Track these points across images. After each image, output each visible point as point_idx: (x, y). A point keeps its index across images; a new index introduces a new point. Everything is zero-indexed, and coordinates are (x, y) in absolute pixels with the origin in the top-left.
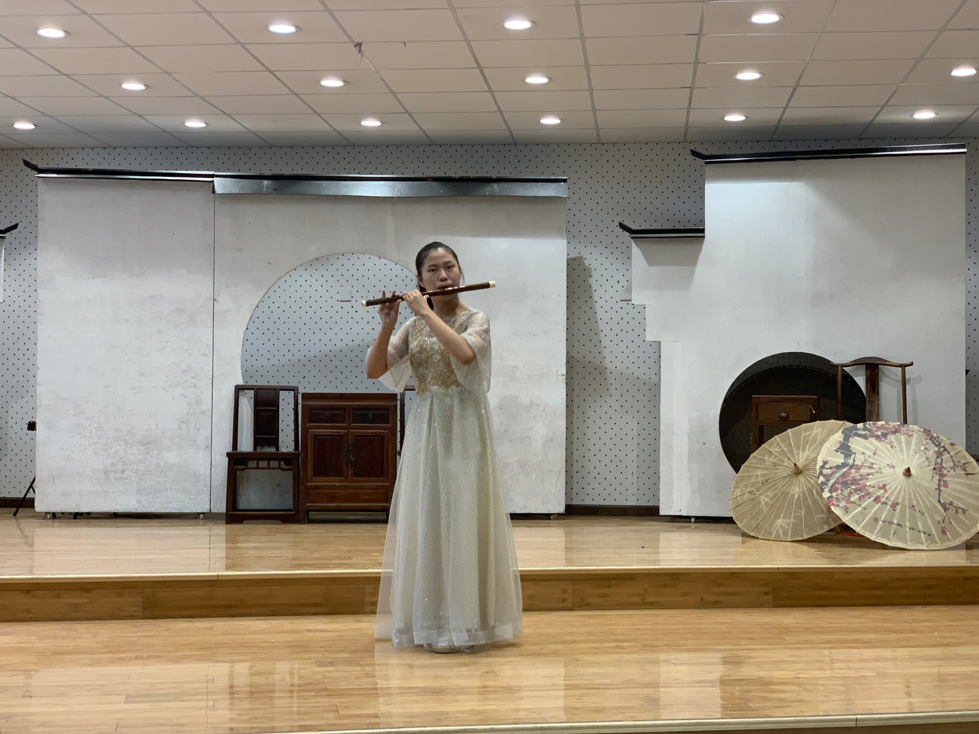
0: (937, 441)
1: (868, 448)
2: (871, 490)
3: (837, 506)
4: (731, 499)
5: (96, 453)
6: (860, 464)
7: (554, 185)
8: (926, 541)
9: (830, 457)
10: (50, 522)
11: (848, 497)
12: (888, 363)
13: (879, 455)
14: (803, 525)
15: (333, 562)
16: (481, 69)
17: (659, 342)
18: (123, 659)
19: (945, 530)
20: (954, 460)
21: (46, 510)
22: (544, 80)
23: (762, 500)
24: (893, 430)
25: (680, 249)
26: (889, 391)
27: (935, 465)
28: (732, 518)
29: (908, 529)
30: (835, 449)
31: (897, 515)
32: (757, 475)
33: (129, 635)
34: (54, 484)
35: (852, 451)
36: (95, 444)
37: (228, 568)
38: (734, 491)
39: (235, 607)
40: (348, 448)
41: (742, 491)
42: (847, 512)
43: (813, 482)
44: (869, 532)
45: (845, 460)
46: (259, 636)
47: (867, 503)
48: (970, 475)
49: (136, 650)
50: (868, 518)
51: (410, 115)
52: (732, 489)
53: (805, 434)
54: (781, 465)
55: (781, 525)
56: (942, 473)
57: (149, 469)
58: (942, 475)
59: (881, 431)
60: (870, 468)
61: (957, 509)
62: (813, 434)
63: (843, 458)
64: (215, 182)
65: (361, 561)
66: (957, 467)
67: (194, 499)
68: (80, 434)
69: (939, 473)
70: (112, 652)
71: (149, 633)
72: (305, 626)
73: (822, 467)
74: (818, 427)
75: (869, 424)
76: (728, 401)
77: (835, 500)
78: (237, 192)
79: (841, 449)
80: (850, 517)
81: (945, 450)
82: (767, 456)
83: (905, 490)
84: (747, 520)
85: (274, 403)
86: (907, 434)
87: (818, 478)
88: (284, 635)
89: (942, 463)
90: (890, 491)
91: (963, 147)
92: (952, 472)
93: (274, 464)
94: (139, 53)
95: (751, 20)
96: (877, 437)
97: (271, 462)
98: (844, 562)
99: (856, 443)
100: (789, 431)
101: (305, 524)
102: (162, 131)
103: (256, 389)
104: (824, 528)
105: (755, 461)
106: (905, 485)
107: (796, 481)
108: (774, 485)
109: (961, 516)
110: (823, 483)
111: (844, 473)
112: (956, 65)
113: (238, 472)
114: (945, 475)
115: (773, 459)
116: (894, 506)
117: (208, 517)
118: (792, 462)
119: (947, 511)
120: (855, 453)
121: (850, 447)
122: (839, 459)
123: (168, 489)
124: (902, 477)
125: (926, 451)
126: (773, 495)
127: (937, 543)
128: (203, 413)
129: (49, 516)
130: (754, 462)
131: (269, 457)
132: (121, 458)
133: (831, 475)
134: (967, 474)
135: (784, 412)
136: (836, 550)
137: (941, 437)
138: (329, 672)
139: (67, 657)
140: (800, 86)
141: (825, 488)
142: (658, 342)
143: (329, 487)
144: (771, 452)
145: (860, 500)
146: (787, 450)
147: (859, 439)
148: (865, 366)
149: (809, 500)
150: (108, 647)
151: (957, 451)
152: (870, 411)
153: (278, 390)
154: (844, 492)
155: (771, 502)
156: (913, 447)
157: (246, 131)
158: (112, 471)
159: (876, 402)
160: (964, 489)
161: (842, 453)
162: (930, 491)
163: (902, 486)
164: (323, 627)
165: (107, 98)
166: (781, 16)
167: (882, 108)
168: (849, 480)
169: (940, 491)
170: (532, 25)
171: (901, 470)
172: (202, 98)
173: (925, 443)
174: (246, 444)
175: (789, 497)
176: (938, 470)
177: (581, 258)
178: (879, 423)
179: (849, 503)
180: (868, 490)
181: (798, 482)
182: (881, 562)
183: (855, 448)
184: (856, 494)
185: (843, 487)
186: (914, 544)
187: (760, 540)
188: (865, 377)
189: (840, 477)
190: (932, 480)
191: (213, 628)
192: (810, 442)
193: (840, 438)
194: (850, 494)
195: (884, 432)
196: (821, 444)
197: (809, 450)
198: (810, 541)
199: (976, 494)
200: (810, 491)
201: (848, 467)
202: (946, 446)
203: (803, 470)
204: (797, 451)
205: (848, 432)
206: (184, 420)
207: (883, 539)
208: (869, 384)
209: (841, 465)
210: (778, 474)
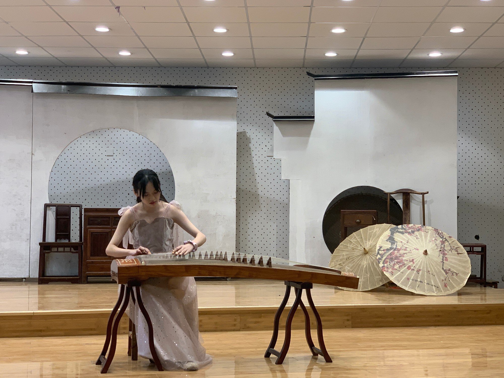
0: (441, 235)
1: (404, 239)
2: (406, 262)
3: (387, 271)
6: (399, 248)
7: (230, 90)
8: (436, 291)
9: (383, 244)
11: (393, 266)
12: (414, 192)
13: (410, 243)
14: (368, 282)
16: (188, 23)
17: (289, 180)
19: (446, 285)
20: (451, 246)
22: (224, 31)
23: (346, 269)
24: (417, 229)
25: (301, 127)
26: (415, 208)
27: (441, 248)
29: (426, 284)
30: (386, 240)
31: (420, 276)
32: (344, 255)
37: (39, 309)
38: (330, 264)
39: (44, 331)
41: (335, 264)
42: (392, 275)
43: (374, 258)
44: (404, 286)
45: (391, 245)
47: (403, 269)
48: (460, 254)
50: (404, 278)
51: (148, 49)
53: (370, 232)
54: (357, 249)
59: (411, 230)
60: (405, 250)
61: (453, 273)
62: (374, 231)
64: (33, 86)
66: (452, 249)
67: (19, 270)
69: (443, 253)
72: (85, 341)
73: (379, 250)
74: (377, 228)
75: (405, 226)
76: (327, 213)
77: (386, 268)
78: (46, 92)
79: (389, 240)
80: (394, 277)
81: (446, 240)
82: (349, 244)
83: (424, 262)
85: (68, 214)
86: (425, 231)
87: (377, 256)
88: (72, 346)
89: (444, 247)
90: (416, 263)
91: (456, 72)
92: (450, 252)
93: (67, 249)
96: (409, 233)
98: (391, 302)
99: (398, 237)
100: (361, 230)
101: (85, 284)
102: (2, 56)
103: (57, 206)
104: (380, 284)
105: (342, 247)
108: (352, 260)
109: (455, 277)
110: (380, 259)
111: (391, 253)
112: (452, 26)
113: (46, 254)
114: (446, 254)
115: (352, 246)
116: (418, 271)
117: (28, 280)
118: (363, 247)
119: (447, 274)
120: (397, 242)
121: (394, 238)
122: (388, 245)
123: (4, 264)
124: (423, 255)
125: (436, 241)
126: (352, 265)
127: (442, 292)
128: (26, 220)
131: (64, 246)
133: (384, 254)
134: (458, 254)
135: (358, 219)
136: (386, 296)
137: (444, 233)
138: (99, 367)
140: (367, 37)
141: (380, 261)
143: (99, 263)
144: (351, 242)
145: (399, 268)
146: (360, 241)
147: (399, 234)
148: (402, 194)
149: (372, 268)
151: (453, 241)
152: (405, 219)
153: (70, 206)
154: (391, 263)
155: (351, 270)
156: (428, 238)
157: (52, 57)
159: (408, 214)
160: (457, 262)
161: (390, 242)
162: (438, 263)
163: (423, 260)
167: (412, 50)
168: (394, 257)
169: (443, 263)
171: (422, 251)
172: (26, 37)
173: (435, 236)
174: (51, 238)
175: (361, 266)
176: (442, 251)
177: (245, 132)
178: (410, 225)
179: (394, 270)
180: (404, 262)
181: (366, 258)
182: (411, 302)
183: (397, 239)
184: (398, 265)
185: (390, 261)
186: (429, 292)
187: (345, 291)
188: (402, 200)
189: (388, 255)
190: (439, 257)
191: (31, 343)
192: (372, 236)
193: (389, 234)
194: (394, 264)
195: (413, 230)
196: (379, 237)
197: (372, 241)
198: (372, 291)
199: (464, 264)
200: (373, 263)
201: (393, 250)
202: (447, 238)
203: (369, 251)
204: (365, 241)
205: (393, 230)
206: (14, 224)
207: (412, 290)
208: (404, 204)
209: (389, 248)
210: (355, 254)
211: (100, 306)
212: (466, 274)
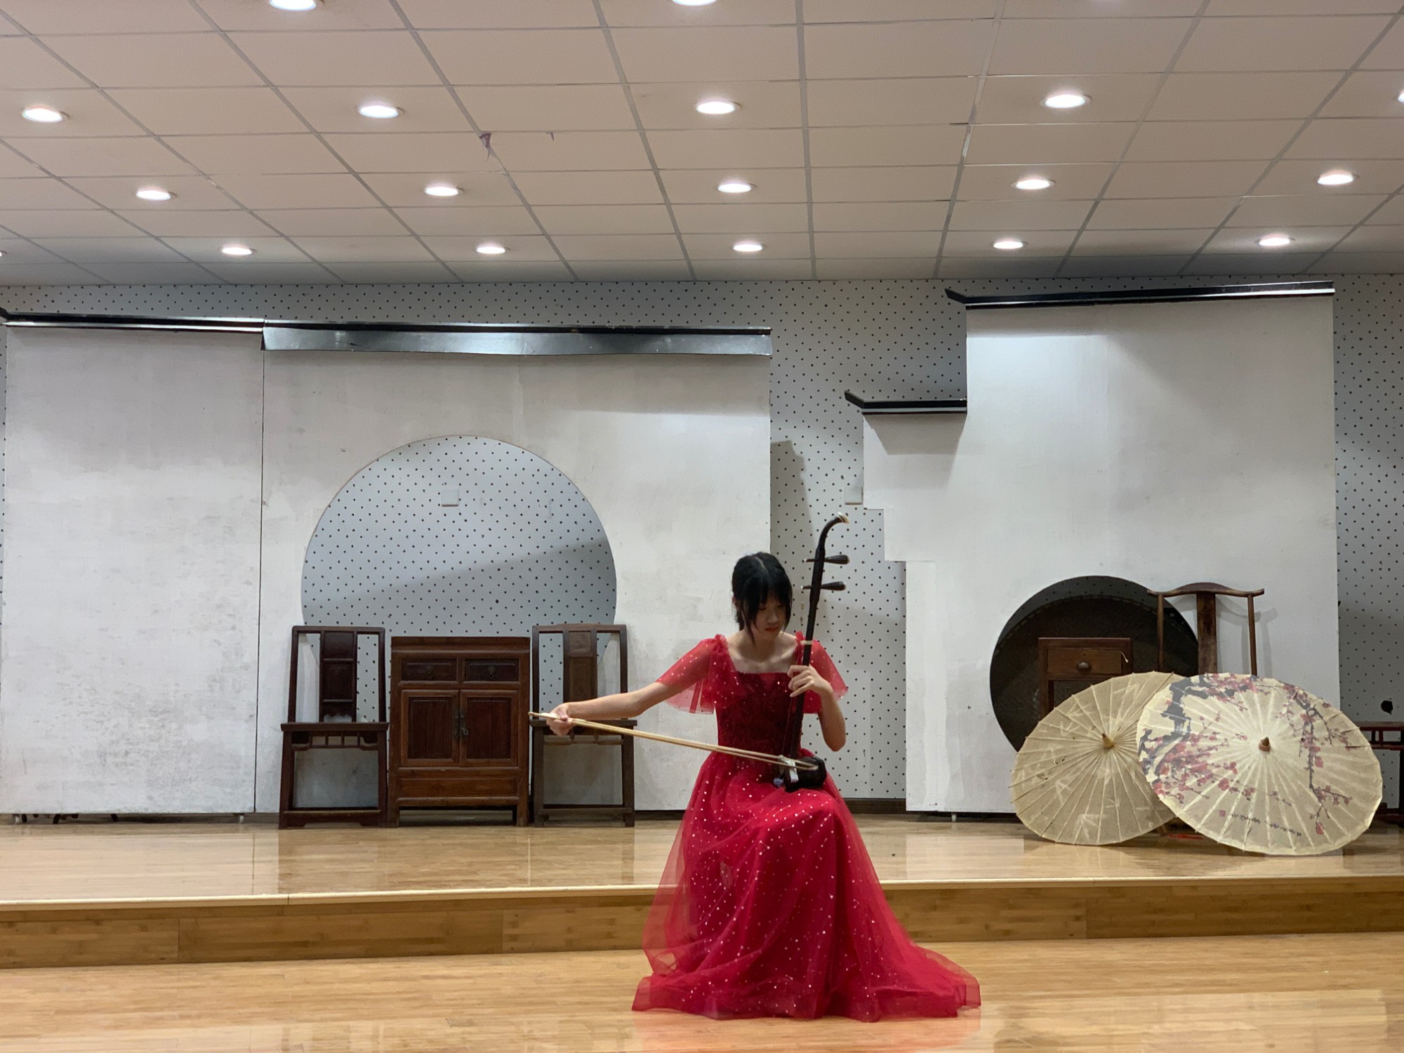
0: (1304, 701)
1: (1207, 712)
2: (1214, 771)
3: (1167, 793)
4: (1012, 786)
5: (87, 727)
6: (1197, 733)
7: (752, 339)
8: (1295, 844)
9: (1155, 724)
10: (18, 829)
11: (1182, 781)
12: (1228, 591)
13: (1225, 722)
14: (1117, 822)
15: (450, 878)
16: (656, 170)
17: (903, 563)
18: (162, 1018)
19: (1321, 827)
20: (1330, 728)
21: (14, 811)
22: (745, 188)
23: (1057, 786)
24: (1241, 685)
25: (932, 429)
26: (1230, 631)
27: (1303, 734)
28: (1015, 814)
29: (1268, 826)
30: (1162, 712)
31: (1252, 806)
32: (1050, 752)
33: (161, 985)
34: (26, 773)
35: (1186, 716)
36: (86, 713)
37: (281, 890)
38: (1016, 775)
39: (314, 944)
40: (459, 716)
41: (1027, 774)
42: (1181, 802)
43: (1129, 760)
44: (1213, 831)
45: (1175, 728)
46: (355, 985)
47: (1208, 789)
48: (1353, 749)
49: (178, 1006)
50: (1211, 811)
51: (548, 237)
52: (1013, 772)
53: (1116, 692)
54: (1083, 737)
55: (1086, 823)
56: (1313, 746)
57: (165, 749)
58: (1313, 749)
59: (1224, 687)
60: (1212, 739)
61: (1336, 797)
62: (1127, 692)
63: (1173, 724)
64: (264, 333)
65: (492, 877)
66: (1333, 737)
67: (231, 794)
68: (64, 699)
69: (1309, 745)
70: (144, 1010)
71: (192, 983)
72: (420, 970)
73: (1145, 738)
74: (1134, 683)
75: (1208, 677)
76: (1002, 646)
77: (1163, 785)
78: (297, 348)
79: (1170, 713)
80: (1185, 809)
81: (1316, 713)
82: (1062, 723)
83: (1263, 769)
84: (1037, 816)
85: (351, 651)
86: (1261, 691)
87: (1139, 754)
88: (391, 983)
89: (1312, 732)
90: (1242, 772)
91: (1329, 285)
92: (1327, 744)
93: (352, 740)
94: (168, 147)
95: (1044, 103)
96: (1220, 696)
97: (346, 738)
98: (1184, 872)
99: (1190, 705)
100: (1093, 687)
101: (396, 827)
102: (186, 261)
103: (323, 632)
104: (1147, 827)
105: (1045, 731)
106: (1263, 764)
107: (1106, 758)
108: (1074, 765)
109: (1341, 806)
110: (1146, 762)
111: (1175, 746)
112: (1325, 169)
113: (296, 753)
114: (1319, 749)
115: (1070, 729)
116: (1248, 793)
117: (253, 820)
118: (1099, 732)
119: (1323, 801)
120: (1190, 719)
121: (1182, 709)
122: (1168, 727)
123: (193, 779)
124: (1258, 752)
125: (1290, 714)
126: (1074, 778)
127: (1309, 845)
128: (246, 667)
129: (17, 819)
130: (1043, 733)
131: (343, 731)
132: (123, 734)
133: (1157, 749)
134: (1348, 747)
135: (1084, 662)
136: (1163, 857)
137: (1310, 695)
138: (470, 1033)
139: (78, 1016)
140: (1105, 199)
141: (1149, 768)
142: (901, 562)
143: (430, 774)
144: (1068, 718)
145: (1199, 785)
146: (1091, 715)
147: (1195, 698)
148: (1195, 596)
149: (1125, 786)
150: (136, 1003)
151: (1333, 715)
152: (1205, 660)
153: (355, 633)
154: (1176, 774)
155: (1071, 790)
156: (1271, 709)
157: (310, 260)
158: (110, 754)
159: (1213, 647)
160: (1345, 768)
161: (1171, 718)
162: (1299, 772)
163: (1259, 764)
164: (446, 972)
165: (112, 211)
166: (1088, 98)
167: (1217, 230)
168: (1183, 757)
169: (1312, 771)
170: (736, 107)
171: (1256, 742)
172: (251, 212)
173: (1287, 704)
174: (308, 713)
175: (1096, 781)
176: (1308, 741)
177: (788, 443)
178: (1222, 676)
179: (1185, 789)
180: (1210, 771)
181: (1108, 760)
182: (1233, 872)
183: (1189, 711)
184: (1194, 777)
185: (1174, 767)
186: (1277, 847)
187: (1056, 845)
188: (1196, 611)
189: (1169, 752)
190: (1300, 756)
191: (283, 976)
192: (1123, 703)
193: (1167, 697)
194: (1185, 776)
195: (1229, 688)
196: (1142, 704)
197: (1122, 716)
198: (1127, 845)
199: (1363, 775)
200: (1127, 773)
201: (1180, 739)
202: (1319, 708)
203: (1115, 743)
204: (1105, 717)
205: (1178, 688)
206: (218, 678)
207: (1234, 841)
208: (1202, 622)
209: (1170, 735)
210: (1080, 750)
211: (451, 881)
212: (1369, 799)
